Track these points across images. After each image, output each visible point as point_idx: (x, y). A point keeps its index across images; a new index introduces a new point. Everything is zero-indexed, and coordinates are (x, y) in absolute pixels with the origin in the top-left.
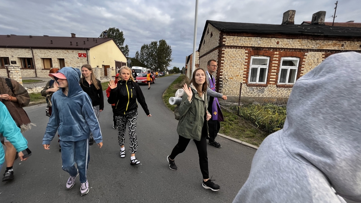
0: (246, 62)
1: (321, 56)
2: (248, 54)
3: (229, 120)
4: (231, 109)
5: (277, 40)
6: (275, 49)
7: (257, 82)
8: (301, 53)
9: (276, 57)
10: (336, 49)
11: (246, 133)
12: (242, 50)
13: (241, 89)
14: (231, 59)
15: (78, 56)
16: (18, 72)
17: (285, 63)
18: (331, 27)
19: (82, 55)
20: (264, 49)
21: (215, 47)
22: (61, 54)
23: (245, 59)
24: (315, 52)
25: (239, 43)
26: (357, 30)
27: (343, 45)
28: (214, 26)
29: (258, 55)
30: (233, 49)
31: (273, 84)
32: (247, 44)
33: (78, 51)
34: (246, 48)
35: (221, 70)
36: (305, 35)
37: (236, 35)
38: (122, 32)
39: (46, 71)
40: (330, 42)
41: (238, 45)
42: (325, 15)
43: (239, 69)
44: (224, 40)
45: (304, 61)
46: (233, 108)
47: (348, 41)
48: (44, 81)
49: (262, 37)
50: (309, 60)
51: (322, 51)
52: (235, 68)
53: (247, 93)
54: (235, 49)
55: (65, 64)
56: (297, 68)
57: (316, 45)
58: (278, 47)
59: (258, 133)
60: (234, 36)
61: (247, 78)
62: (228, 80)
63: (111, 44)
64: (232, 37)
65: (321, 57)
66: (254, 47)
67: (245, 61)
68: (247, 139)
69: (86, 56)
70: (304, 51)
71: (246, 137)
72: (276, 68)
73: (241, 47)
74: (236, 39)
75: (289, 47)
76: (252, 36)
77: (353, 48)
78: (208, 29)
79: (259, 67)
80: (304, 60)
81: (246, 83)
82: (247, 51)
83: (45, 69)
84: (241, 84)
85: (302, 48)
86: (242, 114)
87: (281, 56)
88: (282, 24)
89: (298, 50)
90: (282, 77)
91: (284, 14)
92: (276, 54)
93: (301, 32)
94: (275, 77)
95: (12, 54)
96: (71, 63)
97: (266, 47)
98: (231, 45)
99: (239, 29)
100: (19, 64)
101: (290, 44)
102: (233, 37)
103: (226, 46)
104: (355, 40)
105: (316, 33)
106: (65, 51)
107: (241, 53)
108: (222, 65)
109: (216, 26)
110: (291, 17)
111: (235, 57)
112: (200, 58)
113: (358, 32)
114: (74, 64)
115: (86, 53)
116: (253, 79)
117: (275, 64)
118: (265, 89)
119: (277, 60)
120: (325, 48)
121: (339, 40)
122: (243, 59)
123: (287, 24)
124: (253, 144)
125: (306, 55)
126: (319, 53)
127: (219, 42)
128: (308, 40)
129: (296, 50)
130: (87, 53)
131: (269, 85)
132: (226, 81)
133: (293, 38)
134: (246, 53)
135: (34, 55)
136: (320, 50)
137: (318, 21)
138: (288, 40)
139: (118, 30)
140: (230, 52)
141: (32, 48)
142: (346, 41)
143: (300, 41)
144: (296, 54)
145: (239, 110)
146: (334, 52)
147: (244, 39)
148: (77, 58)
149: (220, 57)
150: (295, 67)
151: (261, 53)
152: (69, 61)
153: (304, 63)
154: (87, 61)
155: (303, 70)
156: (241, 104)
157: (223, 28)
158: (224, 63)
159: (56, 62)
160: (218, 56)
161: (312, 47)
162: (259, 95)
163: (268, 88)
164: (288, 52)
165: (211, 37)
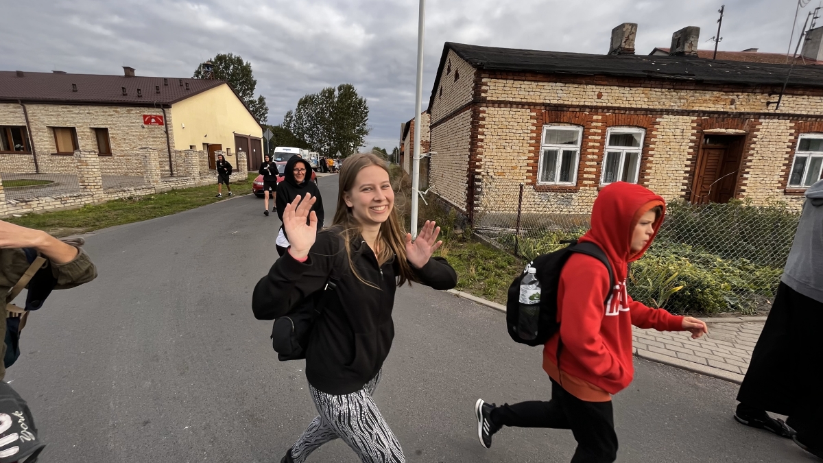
0: (531, 138)
1: (689, 124)
2: (537, 119)
3: (496, 267)
4: (500, 241)
5: (597, 89)
6: (595, 109)
7: (557, 181)
8: (647, 117)
9: (596, 127)
10: (719, 110)
12: (524, 110)
13: (521, 197)
14: (499, 130)
15: (142, 123)
17: (616, 140)
18: (710, 61)
19: (153, 120)
20: (570, 109)
21: (464, 103)
22: (100, 116)
23: (529, 132)
24: (677, 117)
25: (517, 96)
26: (762, 69)
27: (732, 102)
28: (462, 57)
29: (559, 122)
30: (505, 109)
31: (591, 186)
32: (533, 97)
33: (143, 109)
34: (532, 107)
35: (479, 157)
36: (656, 79)
37: (510, 78)
38: (248, 66)
39: (61, 157)
40: (708, 95)
41: (514, 100)
42: (698, 36)
43: (516, 154)
44: (484, 88)
45: (655, 136)
46: (504, 240)
47: (742, 92)
48: (58, 184)
49: (566, 83)
50: (664, 133)
51: (691, 114)
52: (509, 150)
53: (533, 205)
54: (509, 109)
55: (111, 141)
56: (640, 151)
57: (678, 101)
58: (600, 104)
60: (507, 79)
61: (535, 172)
62: (494, 177)
63: (223, 94)
64: (501, 82)
65: (688, 128)
66: (549, 105)
67: (529, 135)
69: (163, 121)
70: (654, 113)
72: (597, 151)
73: (522, 105)
74: (511, 86)
75: (622, 106)
76: (545, 80)
77: (752, 107)
78: (450, 62)
79: (561, 148)
80: (654, 133)
81: (534, 183)
82: (534, 114)
83: (59, 153)
84: (521, 186)
85: (651, 107)
86: (523, 253)
87: (607, 124)
88: (610, 54)
89: (643, 112)
90: (610, 169)
91: (614, 31)
92: (597, 121)
93: (649, 71)
94: (594, 170)
96: (125, 139)
97: (574, 103)
98: (499, 99)
99: (516, 65)
101: (625, 99)
102: (504, 81)
103: (489, 101)
104: (758, 91)
105: (678, 74)
106: (110, 110)
107: (522, 117)
108: (480, 144)
109: (465, 56)
110: (628, 39)
111: (509, 127)
112: (431, 127)
113: (763, 72)
114: (133, 142)
115: (162, 114)
116: (547, 176)
117: (595, 141)
118: (574, 197)
119: (598, 134)
120: (696, 108)
121: (726, 90)
122: (526, 131)
123: (620, 53)
125: (659, 123)
126: (685, 117)
127: (473, 92)
128: (663, 90)
129: (638, 112)
130: (165, 115)
131: (581, 188)
132: (490, 180)
133: (631, 85)
134: (532, 118)
135: (30, 119)
136: (686, 111)
137: (683, 48)
138: (622, 90)
139: (239, 61)
140: (497, 116)
141: (24, 102)
142: (740, 94)
143: (646, 92)
144: (638, 120)
145: (516, 245)
146: (716, 116)
147: (527, 86)
148: (140, 128)
149: (476, 126)
150: (637, 148)
151: (565, 119)
152: (121, 134)
153: (655, 140)
154: (164, 133)
155: (652, 156)
156: (520, 231)
157: (481, 61)
158: (485, 141)
159: (88, 137)
160: (472, 123)
161: (670, 106)
162: (561, 211)
163: (579, 195)
164: (620, 115)
165: (455, 81)
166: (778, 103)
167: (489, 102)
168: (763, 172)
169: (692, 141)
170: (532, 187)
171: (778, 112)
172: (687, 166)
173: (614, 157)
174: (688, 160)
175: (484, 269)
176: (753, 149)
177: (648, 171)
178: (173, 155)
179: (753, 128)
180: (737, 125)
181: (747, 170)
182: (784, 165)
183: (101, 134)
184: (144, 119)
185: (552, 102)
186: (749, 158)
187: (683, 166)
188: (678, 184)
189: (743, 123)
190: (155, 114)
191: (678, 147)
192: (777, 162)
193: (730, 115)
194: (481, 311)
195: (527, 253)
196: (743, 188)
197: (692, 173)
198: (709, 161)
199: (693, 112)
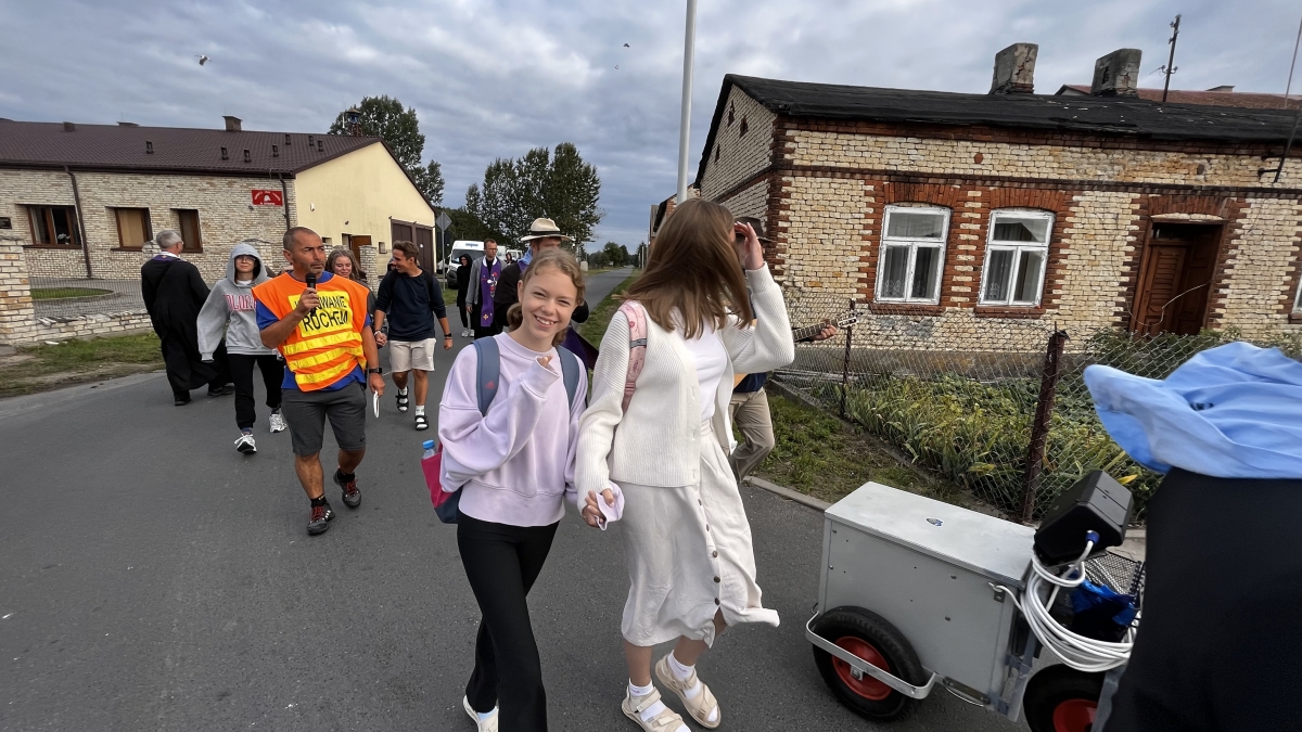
0: (866, 227)
1: (1127, 206)
2: (875, 196)
3: (812, 436)
4: (815, 394)
5: (974, 148)
6: (970, 181)
7: (908, 297)
8: (1057, 195)
9: (973, 210)
10: (1177, 182)
12: (853, 181)
14: (814, 214)
15: (250, 203)
16: (14, 257)
17: (1007, 230)
18: (1159, 105)
19: (267, 198)
20: (930, 181)
21: (756, 170)
22: (186, 191)
23: (863, 216)
24: (1108, 194)
25: (842, 159)
26: (1248, 117)
27: (1200, 170)
28: (753, 96)
29: (911, 201)
30: (823, 179)
31: (963, 305)
32: (869, 161)
33: (251, 181)
34: (867, 177)
35: (780, 256)
36: (1072, 132)
37: (831, 128)
38: (412, 113)
39: (125, 254)
40: (1159, 158)
41: (838, 165)
42: (1138, 63)
43: (842, 253)
44: (789, 145)
45: (1071, 225)
46: (821, 392)
47: (1217, 154)
48: (119, 295)
49: (923, 138)
50: (1085, 221)
51: (1131, 189)
52: (829, 246)
53: (871, 336)
54: (830, 180)
55: (202, 230)
56: (1046, 250)
57: (1109, 168)
58: (980, 173)
59: (915, 481)
60: (826, 132)
61: (871, 282)
62: (804, 289)
63: (376, 157)
64: (817, 137)
65: (1126, 211)
66: (895, 173)
67: (862, 222)
69: (281, 200)
70: (1069, 187)
72: (974, 248)
73: (850, 173)
74: (833, 142)
75: (1016, 175)
76: (888, 133)
77: (1233, 178)
78: (732, 106)
79: (915, 244)
80: (1068, 219)
81: (869, 300)
82: (870, 188)
83: (122, 248)
84: (852, 304)
85: (1064, 177)
86: (855, 414)
87: (990, 204)
88: (992, 92)
89: (1050, 186)
90: (994, 279)
91: (999, 56)
92: (974, 199)
93: (1060, 120)
94: (969, 279)
96: (223, 227)
97: (937, 171)
98: (813, 164)
99: (842, 109)
100: (20, 229)
101: (1020, 164)
102: (822, 135)
103: (797, 166)
104: (1243, 152)
105: (1109, 124)
106: (202, 182)
107: (851, 193)
108: (781, 235)
109: (758, 95)
110: (1022, 68)
111: (830, 208)
113: (1252, 122)
114: (236, 231)
115: (281, 189)
116: (891, 288)
117: (970, 232)
118: (938, 324)
119: (976, 221)
120: (1140, 180)
121: (1189, 150)
122: (857, 216)
123: (1009, 92)
125: (1077, 204)
126: (1121, 194)
127: (771, 153)
128: (1084, 150)
129: (1043, 186)
130: (285, 190)
131: (947, 309)
132: (798, 294)
133: (1031, 141)
134: (867, 194)
135: (81, 195)
136: (1123, 184)
137: (1114, 84)
138: (1015, 149)
139: (397, 107)
140: (810, 191)
141: (73, 169)
142: (1213, 156)
143: (1056, 153)
144: (1041, 200)
145: (843, 400)
146: (1173, 192)
147: (860, 143)
148: (246, 209)
149: (775, 207)
150: (1040, 244)
151: (921, 196)
152: (217, 220)
153: (1071, 231)
154: (283, 218)
155: (1065, 257)
156: (850, 378)
157: (785, 103)
158: (791, 230)
159: (168, 224)
160: (769, 202)
161: (1096, 175)
162: (914, 345)
163: (944, 319)
164: (1013, 190)
165: (741, 135)
166: (1279, 171)
167: (798, 168)
168: (1253, 285)
169: (1132, 233)
170: (866, 306)
171: (1276, 186)
172: (1123, 274)
174: (1125, 264)
175: (790, 439)
176: (1236, 247)
177: (1059, 282)
179: (1235, 213)
180: (1209, 207)
181: (1225, 282)
182: (1288, 273)
183: (187, 218)
184: (254, 196)
185: (900, 168)
186: (1229, 262)
187: (1118, 274)
188: (1109, 304)
189: (1218, 204)
190: (269, 189)
191: (1108, 243)
192: (1277, 268)
193: (1196, 191)
194: (788, 512)
195: (860, 414)
196: (1218, 311)
197: (1132, 287)
198: (1160, 266)
199: (1133, 187)
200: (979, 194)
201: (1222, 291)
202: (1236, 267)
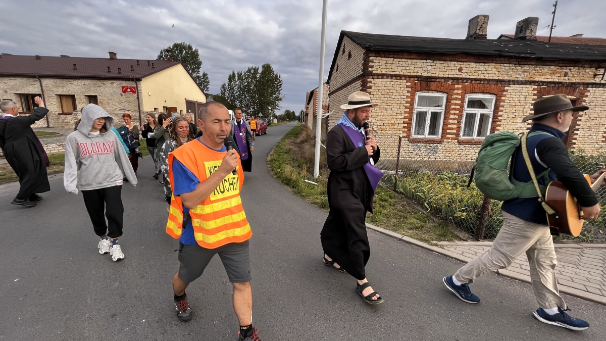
0: (407, 102)
1: (531, 92)
2: (411, 88)
3: (381, 200)
5: (458, 65)
6: (456, 80)
7: (426, 135)
8: (497, 87)
9: (457, 94)
10: (555, 80)
11: (409, 221)
12: (401, 81)
13: (399, 147)
14: (382, 96)
15: (121, 92)
17: (473, 104)
18: (547, 43)
19: (129, 90)
20: (437, 80)
21: (355, 76)
22: (92, 87)
23: (405, 97)
24: (522, 86)
25: (396, 70)
26: (589, 49)
27: (566, 74)
28: (354, 41)
29: (428, 90)
30: (387, 80)
31: (452, 139)
32: (409, 71)
33: (121, 82)
34: (408, 79)
36: (505, 57)
37: (391, 56)
38: (196, 51)
39: (64, 116)
40: (546, 69)
41: (394, 73)
42: (537, 24)
43: (395, 114)
44: (371, 64)
45: (504, 101)
46: (385, 179)
47: (574, 67)
48: (62, 135)
49: (434, 60)
50: (511, 99)
51: (532, 84)
52: (389, 111)
53: (411, 154)
54: (390, 80)
56: (492, 113)
57: (522, 74)
58: (461, 76)
59: (429, 221)
60: (388, 57)
61: (409, 128)
62: (378, 131)
63: (178, 72)
64: (384, 60)
65: (530, 94)
66: (421, 77)
67: (405, 100)
68: (411, 232)
69: (135, 90)
70: (504, 83)
71: (410, 229)
72: (457, 112)
73: (400, 77)
74: (392, 62)
75: (478, 77)
76: (418, 58)
77: (582, 78)
78: (344, 46)
79: (430, 110)
80: (503, 98)
81: (408, 137)
82: (409, 84)
83: (63, 113)
84: (400, 138)
85: (501, 78)
86: (401, 190)
87: (465, 91)
88: (467, 38)
89: (494, 82)
90: (467, 126)
91: (470, 21)
92: (458, 89)
93: (499, 51)
94: (455, 126)
95: (6, 87)
96: (109, 103)
97: (440, 76)
98: (382, 73)
99: (396, 47)
101: (480, 72)
102: (387, 59)
104: (587, 66)
105: (523, 53)
106: (99, 83)
107: (400, 86)
109: (357, 40)
110: (481, 27)
111: (390, 93)
112: (330, 95)
113: (590, 52)
114: (115, 105)
115: (135, 86)
116: (418, 131)
117: (456, 104)
118: (440, 148)
119: (459, 99)
120: (537, 79)
121: (561, 65)
122: (403, 97)
123: (475, 38)
124: (421, 240)
125: (507, 91)
126: (528, 86)
127: (362, 68)
128: (511, 65)
129: (491, 82)
130: (137, 86)
131: (445, 140)
132: (375, 134)
133: (485, 61)
134: (407, 87)
135: (44, 89)
136: (529, 81)
137: (525, 34)
138: (478, 65)
139: (190, 48)
140: (381, 85)
141: (41, 77)
142: (572, 68)
143: (497, 67)
144: (490, 89)
145: (396, 183)
146: (553, 85)
147: (405, 63)
148: (120, 96)
150: (489, 110)
151: (433, 88)
152: (106, 100)
153: (504, 104)
154: (136, 99)
155: (501, 116)
156: (399, 173)
157: (369, 44)
159: (84, 102)
161: (516, 77)
162: (429, 158)
163: (443, 145)
164: (476, 84)
165: (348, 59)
166: (603, 75)
167: (375, 74)
168: (590, 129)
170: (407, 139)
171: (602, 82)
173: (471, 117)
177: (498, 128)
178: (142, 115)
179: (583, 95)
180: (570, 92)
181: (577, 127)
183: (93, 100)
184: (123, 89)
185: (423, 74)
186: (579, 118)
189: (574, 91)
190: (130, 86)
191: (522, 109)
192: (602, 121)
193: (564, 84)
195: (403, 189)
196: (574, 141)
199: (534, 82)
200: (460, 86)
201: (576, 132)
202: (583, 120)
